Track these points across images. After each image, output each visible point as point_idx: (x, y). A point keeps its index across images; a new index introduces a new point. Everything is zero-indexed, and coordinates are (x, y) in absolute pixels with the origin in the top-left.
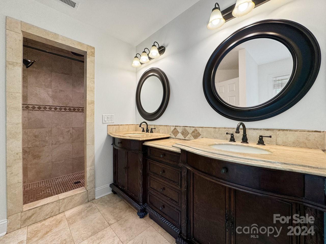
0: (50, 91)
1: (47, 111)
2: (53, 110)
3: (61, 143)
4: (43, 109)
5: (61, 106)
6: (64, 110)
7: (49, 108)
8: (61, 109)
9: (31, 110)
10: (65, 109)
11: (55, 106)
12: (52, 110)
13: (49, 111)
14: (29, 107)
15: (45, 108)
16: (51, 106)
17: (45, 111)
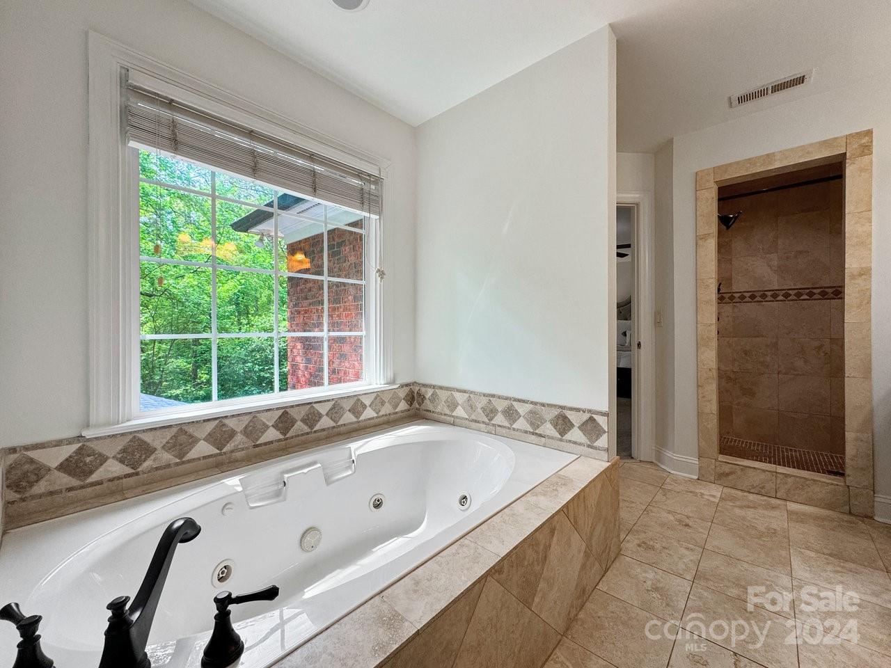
0: (775, 260)
1: (767, 301)
2: (781, 298)
3: (800, 373)
4: (760, 299)
5: (800, 289)
6: (806, 297)
7: (772, 296)
8: (799, 295)
9: (737, 302)
10: (811, 294)
11: (785, 290)
12: (778, 299)
13: (773, 301)
14: (734, 297)
15: (764, 296)
16: (776, 290)
17: (764, 303)
